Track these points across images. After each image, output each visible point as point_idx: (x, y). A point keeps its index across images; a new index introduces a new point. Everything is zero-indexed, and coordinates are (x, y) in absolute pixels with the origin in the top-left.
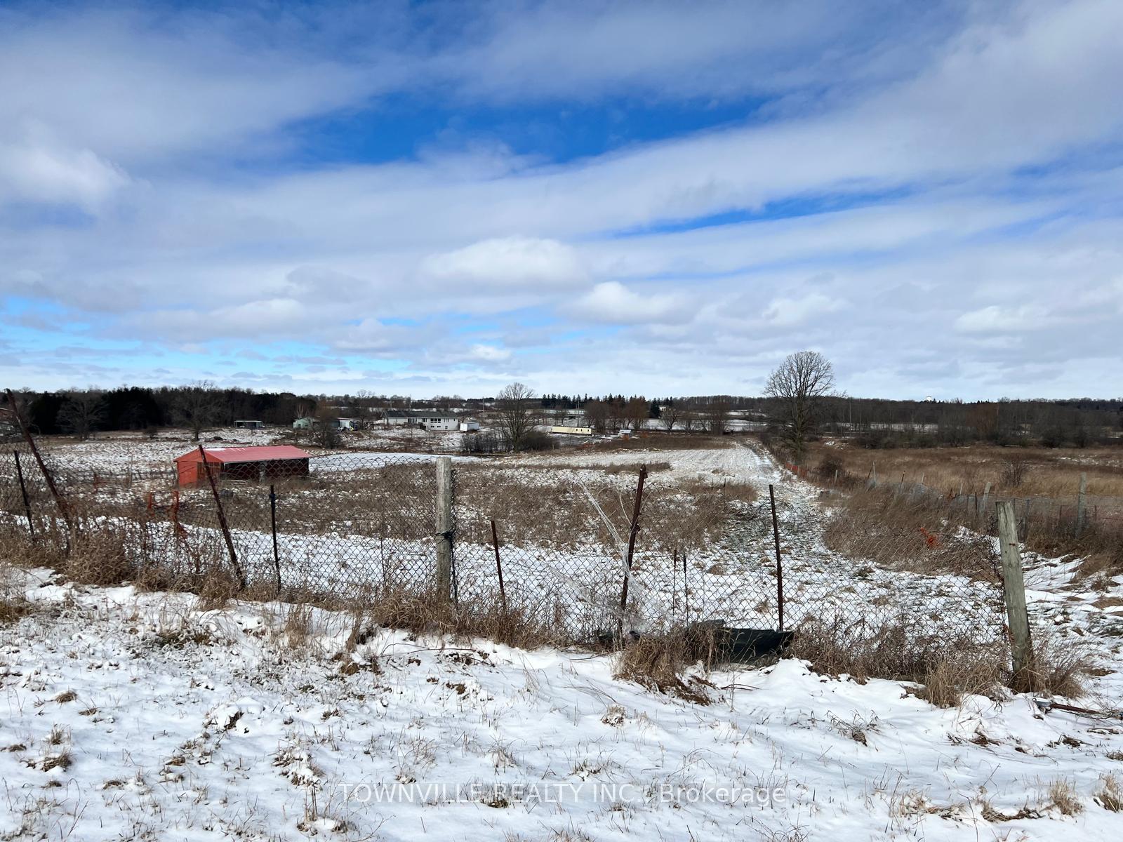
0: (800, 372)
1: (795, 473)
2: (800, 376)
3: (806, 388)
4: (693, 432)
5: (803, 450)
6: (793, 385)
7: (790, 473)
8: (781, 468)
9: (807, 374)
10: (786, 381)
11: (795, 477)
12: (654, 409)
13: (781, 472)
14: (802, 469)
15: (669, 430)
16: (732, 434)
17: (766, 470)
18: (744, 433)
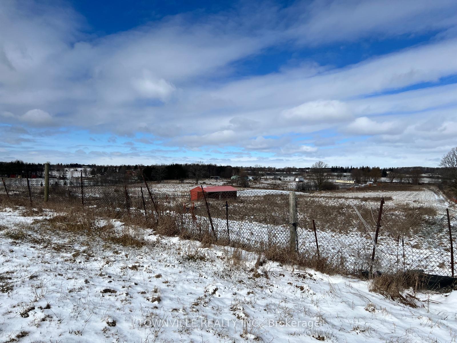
4: (403, 183)
6: (455, 162)
7: (453, 203)
8: (449, 201)
10: (451, 159)
12: (384, 173)
15: (391, 182)
16: (423, 184)
17: (441, 201)
18: (429, 184)
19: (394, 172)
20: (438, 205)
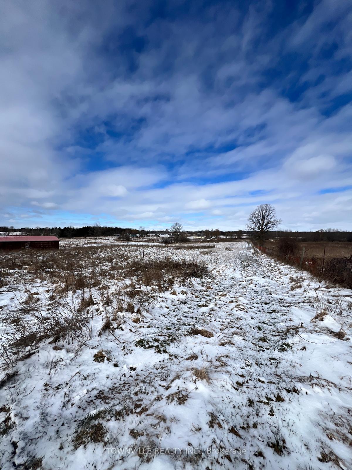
0: (262, 212)
1: (260, 250)
2: (262, 214)
3: (265, 218)
4: (232, 238)
5: (264, 241)
6: (260, 217)
7: (258, 250)
8: (254, 248)
9: (266, 212)
10: (257, 215)
11: (260, 252)
12: (223, 233)
13: (254, 249)
14: (263, 248)
15: (226, 238)
16: (243, 239)
17: (249, 248)
18: (246, 239)
19: (230, 233)
20: (244, 252)
